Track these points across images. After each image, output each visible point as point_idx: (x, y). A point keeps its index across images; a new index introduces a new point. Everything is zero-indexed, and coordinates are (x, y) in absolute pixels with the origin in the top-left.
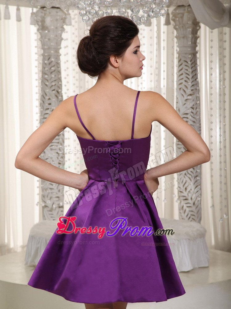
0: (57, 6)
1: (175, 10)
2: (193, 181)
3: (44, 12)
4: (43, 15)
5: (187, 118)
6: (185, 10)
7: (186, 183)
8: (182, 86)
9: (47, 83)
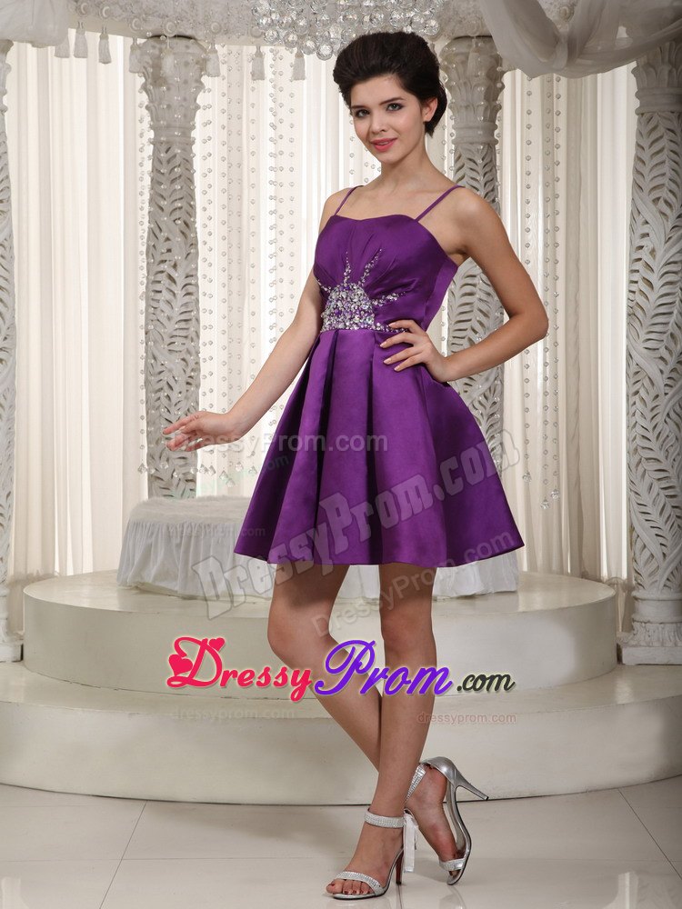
0: (188, 33)
1: (449, 46)
3: (158, 46)
4: (157, 52)
5: (474, 285)
6: (470, 46)
9: (163, 203)
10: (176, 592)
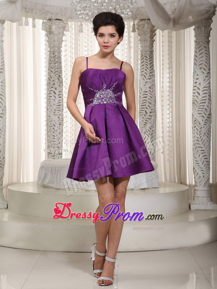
0: (60, 18)
1: (139, 22)
2: (150, 137)
3: (51, 22)
4: (50, 24)
5: (147, 94)
6: (145, 22)
7: (145, 138)
8: (143, 73)
9: (52, 70)
10: (54, 187)
